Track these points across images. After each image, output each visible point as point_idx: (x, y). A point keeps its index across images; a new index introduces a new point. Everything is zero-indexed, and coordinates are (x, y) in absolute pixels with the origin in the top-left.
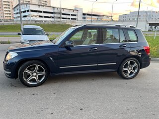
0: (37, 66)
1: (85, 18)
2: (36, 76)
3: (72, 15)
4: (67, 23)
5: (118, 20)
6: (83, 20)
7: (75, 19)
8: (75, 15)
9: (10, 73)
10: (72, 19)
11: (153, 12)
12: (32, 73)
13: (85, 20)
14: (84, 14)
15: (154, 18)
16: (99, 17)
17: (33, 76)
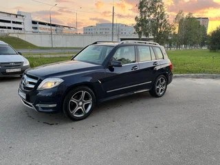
0: (84, 93)
1: (36, 28)
2: (82, 106)
3: (14, 22)
4: (10, 35)
5: (82, 33)
6: (34, 30)
7: (21, 29)
8: (20, 23)
9: (55, 105)
10: (14, 28)
11: (122, 25)
12: (78, 103)
13: (37, 30)
14: (34, 22)
15: (124, 32)
16: (58, 28)
17: (79, 106)
